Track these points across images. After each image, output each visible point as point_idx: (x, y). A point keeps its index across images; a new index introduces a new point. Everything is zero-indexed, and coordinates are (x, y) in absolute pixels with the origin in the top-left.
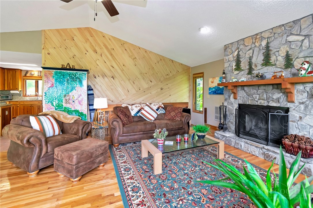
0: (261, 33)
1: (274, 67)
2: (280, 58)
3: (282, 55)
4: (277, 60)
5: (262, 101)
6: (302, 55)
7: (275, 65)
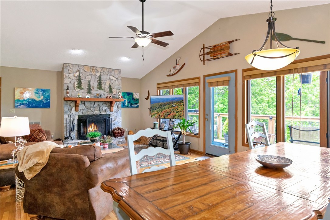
0: (96, 67)
1: (103, 91)
2: (106, 87)
3: (107, 85)
4: (105, 87)
5: (97, 112)
6: (115, 87)
7: (104, 90)
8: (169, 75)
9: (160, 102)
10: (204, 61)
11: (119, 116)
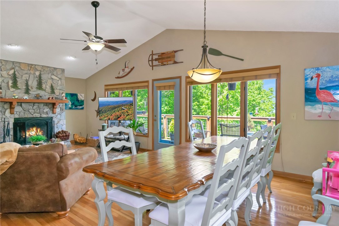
0: (35, 65)
3: (49, 85)
4: (46, 87)
5: (37, 114)
6: (58, 88)
7: (45, 90)
8: (118, 78)
9: (109, 105)
10: (153, 66)
11: (63, 119)
